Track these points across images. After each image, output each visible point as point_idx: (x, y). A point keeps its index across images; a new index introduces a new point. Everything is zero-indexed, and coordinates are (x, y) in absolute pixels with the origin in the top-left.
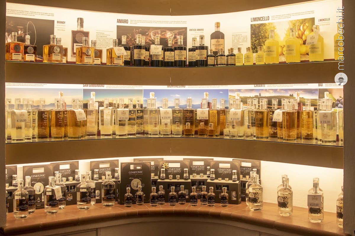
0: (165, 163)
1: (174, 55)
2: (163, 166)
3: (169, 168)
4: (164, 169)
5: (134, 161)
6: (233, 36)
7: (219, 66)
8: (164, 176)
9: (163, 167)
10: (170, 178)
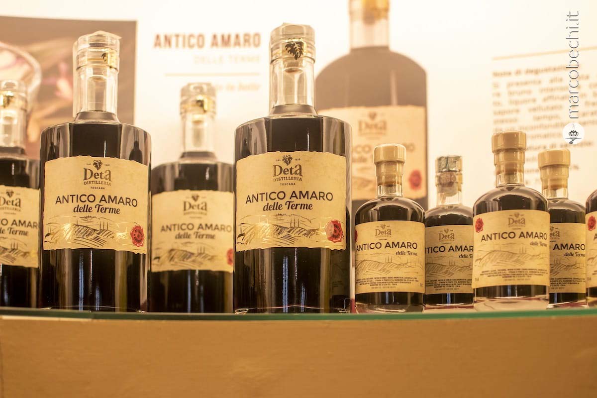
1: (37, 220)
6: (503, 81)
7: (482, 306)
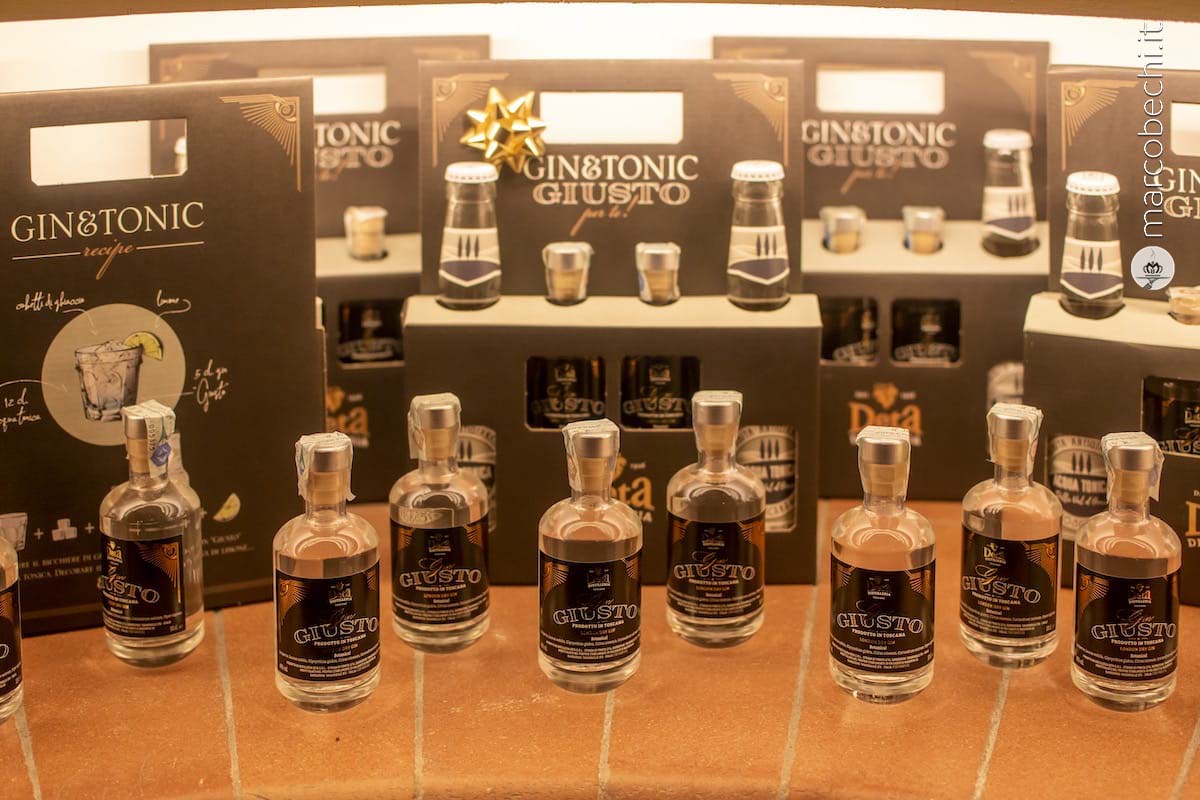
0: (495, 97)
2: (469, 125)
3: (551, 149)
4: (484, 173)
5: (155, 77)
8: (490, 253)
9: (472, 139)
10: (560, 284)
